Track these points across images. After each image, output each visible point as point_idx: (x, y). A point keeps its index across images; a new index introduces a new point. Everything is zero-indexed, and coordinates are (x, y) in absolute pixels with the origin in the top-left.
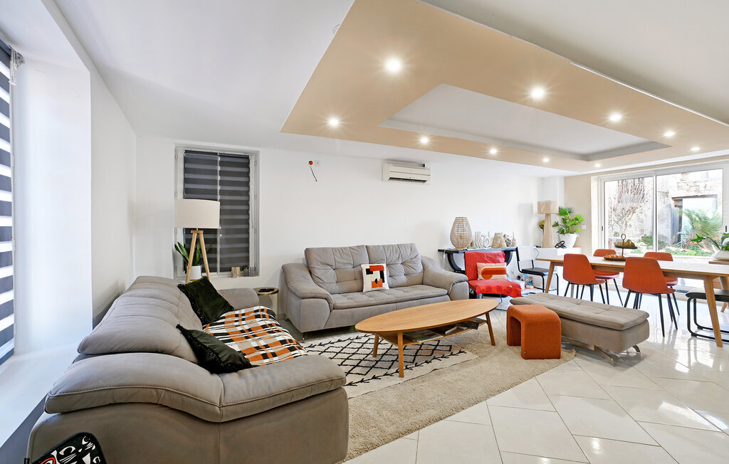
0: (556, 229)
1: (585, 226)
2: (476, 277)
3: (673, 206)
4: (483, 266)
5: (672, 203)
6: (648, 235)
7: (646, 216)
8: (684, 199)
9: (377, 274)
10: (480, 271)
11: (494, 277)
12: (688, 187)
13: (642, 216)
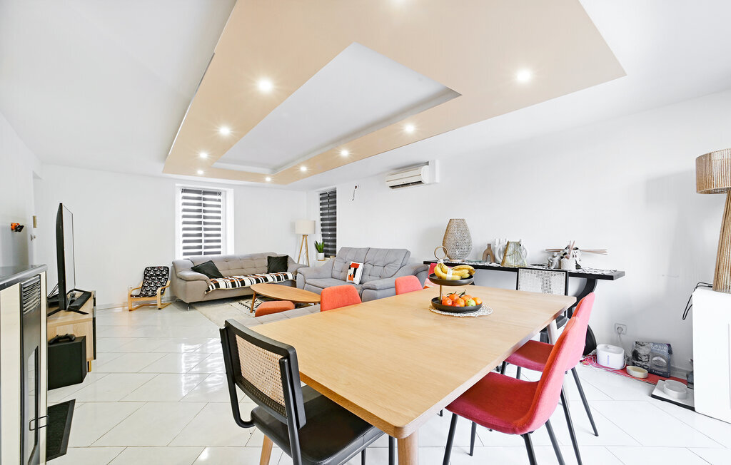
9: (352, 271)
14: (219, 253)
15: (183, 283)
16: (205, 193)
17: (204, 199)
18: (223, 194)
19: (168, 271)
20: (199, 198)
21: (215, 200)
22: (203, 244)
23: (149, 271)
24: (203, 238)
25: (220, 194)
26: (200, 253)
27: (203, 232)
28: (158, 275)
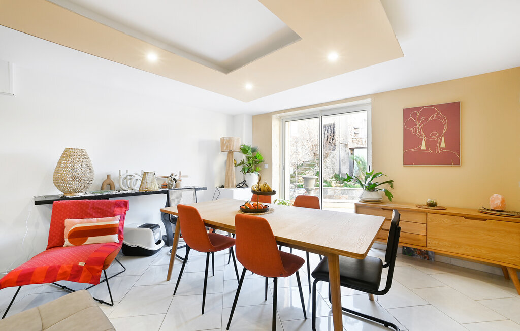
0: (240, 168)
1: (267, 165)
2: (60, 244)
3: (350, 154)
4: (73, 224)
5: (349, 151)
6: (337, 173)
7: (336, 160)
8: (355, 149)
10: (67, 231)
11: (91, 240)
12: (357, 141)
13: (334, 161)
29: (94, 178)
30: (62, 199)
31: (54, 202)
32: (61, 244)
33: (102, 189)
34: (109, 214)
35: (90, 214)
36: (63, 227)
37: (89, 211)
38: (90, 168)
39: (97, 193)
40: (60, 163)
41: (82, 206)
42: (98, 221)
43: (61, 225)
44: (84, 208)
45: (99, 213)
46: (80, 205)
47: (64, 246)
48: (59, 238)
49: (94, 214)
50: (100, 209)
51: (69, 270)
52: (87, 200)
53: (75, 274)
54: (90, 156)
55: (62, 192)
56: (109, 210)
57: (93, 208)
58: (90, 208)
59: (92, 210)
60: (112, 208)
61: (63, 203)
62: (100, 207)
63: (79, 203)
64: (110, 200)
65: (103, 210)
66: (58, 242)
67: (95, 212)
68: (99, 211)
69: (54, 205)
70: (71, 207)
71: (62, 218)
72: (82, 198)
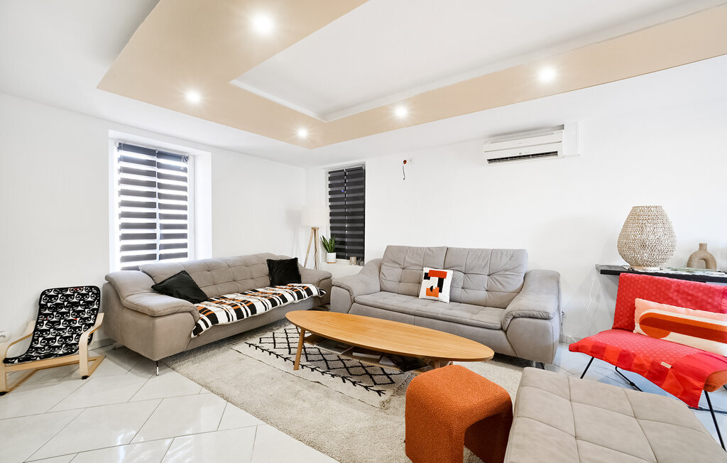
4: (645, 307)
9: (434, 281)
10: (639, 315)
11: (674, 337)
14: (185, 255)
15: (143, 321)
16: (161, 154)
17: (160, 166)
18: (191, 160)
19: (98, 294)
20: (151, 163)
21: (178, 169)
22: (158, 242)
23: (51, 297)
24: (158, 231)
25: (186, 159)
26: (153, 257)
27: (158, 221)
28: (77, 304)
29: (676, 248)
30: (629, 271)
31: (621, 274)
32: (630, 328)
33: (689, 265)
34: (709, 307)
35: (672, 298)
36: (633, 308)
37: (671, 295)
38: (669, 232)
39: (682, 270)
40: (626, 226)
41: (659, 286)
42: (688, 314)
43: (629, 304)
44: (663, 289)
45: (689, 301)
46: (656, 283)
47: (634, 331)
48: (627, 319)
49: (680, 301)
50: (691, 295)
51: (647, 365)
52: (668, 278)
53: (657, 375)
54: (668, 216)
55: (629, 262)
56: (710, 301)
57: (678, 291)
58: (672, 291)
59: (676, 294)
60: (716, 298)
61: (632, 277)
62: (690, 292)
63: (655, 280)
64: (709, 284)
65: (697, 297)
66: (626, 324)
67: (681, 298)
68: (690, 298)
69: (621, 278)
70: (643, 284)
71: (631, 295)
72: (656, 274)
